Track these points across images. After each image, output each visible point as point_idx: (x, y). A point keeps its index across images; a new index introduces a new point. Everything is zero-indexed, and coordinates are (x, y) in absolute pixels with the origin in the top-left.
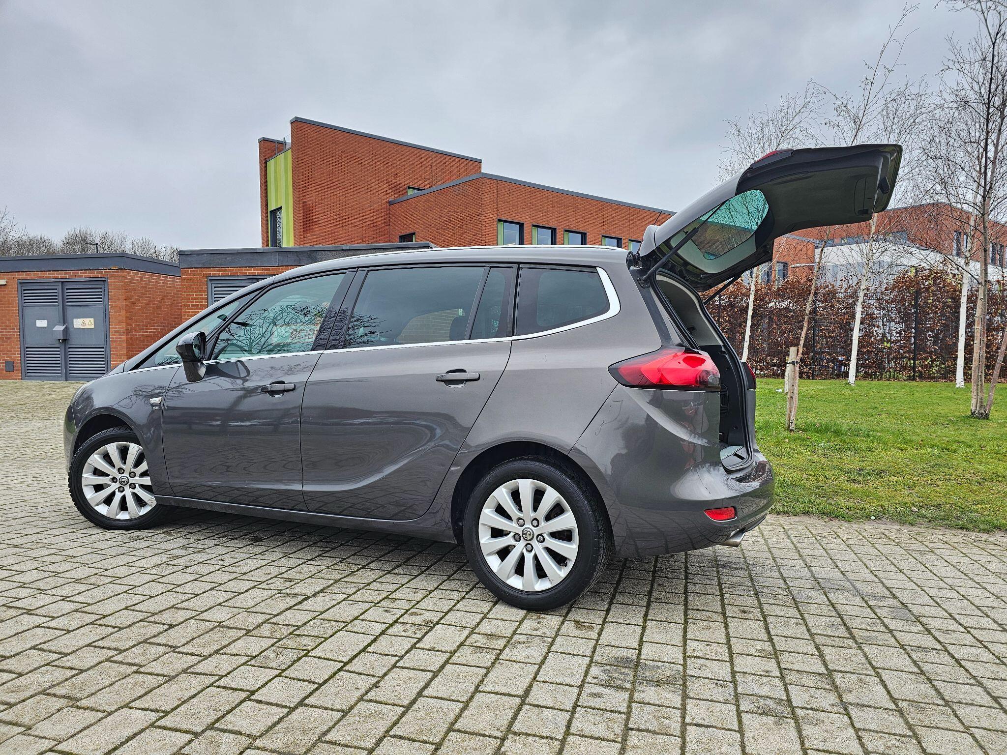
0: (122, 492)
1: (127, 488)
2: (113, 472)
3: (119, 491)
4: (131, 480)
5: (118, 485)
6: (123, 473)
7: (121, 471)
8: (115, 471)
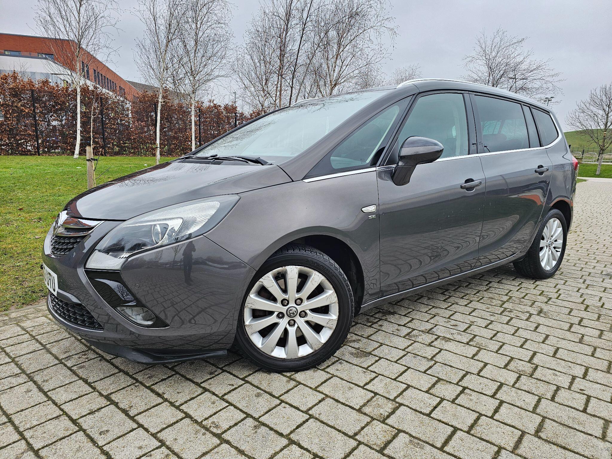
0: (294, 325)
1: (298, 319)
2: (277, 307)
3: (289, 325)
4: (300, 308)
5: (286, 319)
6: (288, 304)
7: (284, 302)
8: (279, 305)
